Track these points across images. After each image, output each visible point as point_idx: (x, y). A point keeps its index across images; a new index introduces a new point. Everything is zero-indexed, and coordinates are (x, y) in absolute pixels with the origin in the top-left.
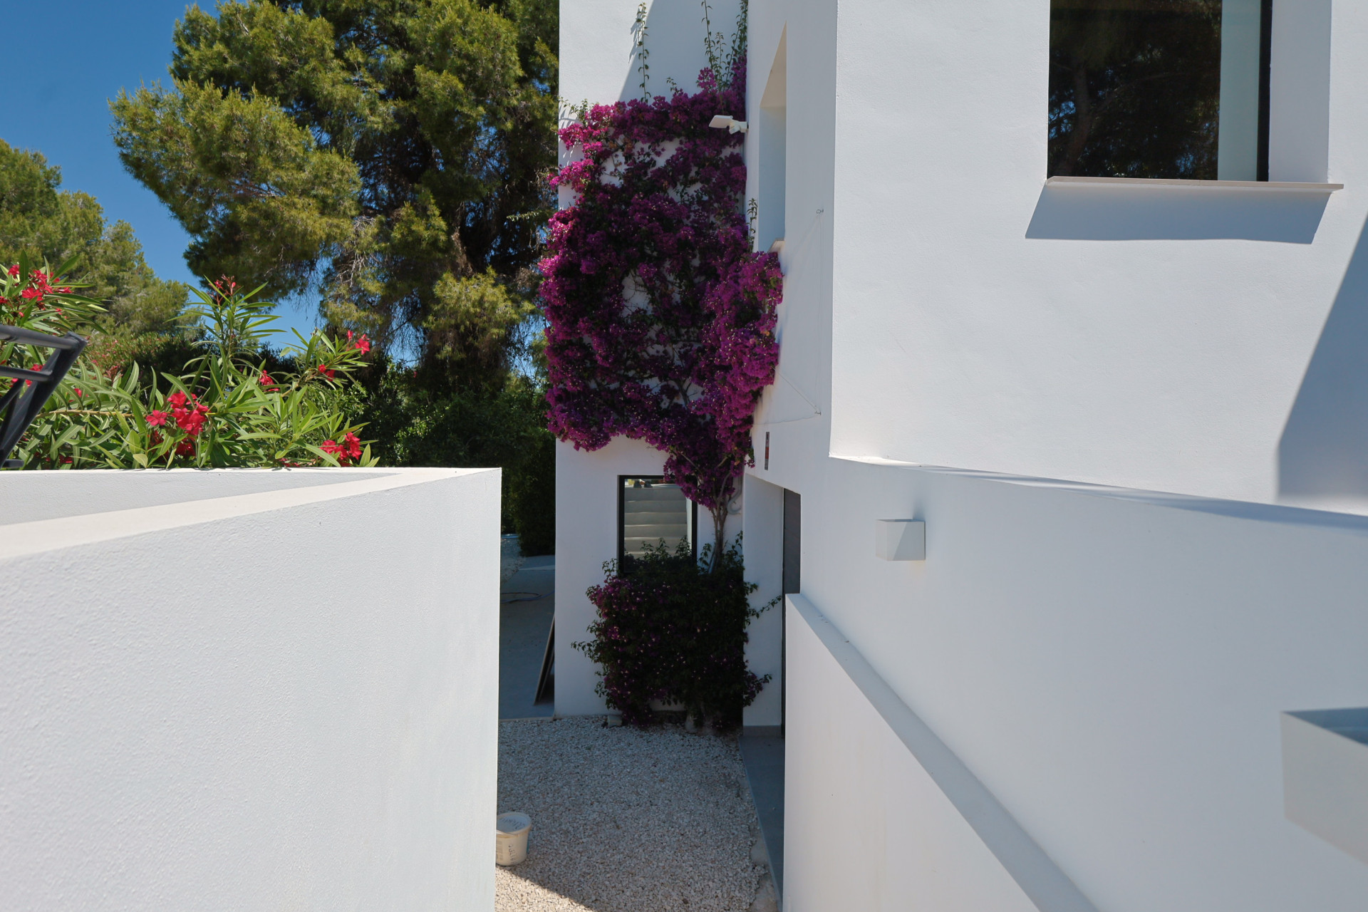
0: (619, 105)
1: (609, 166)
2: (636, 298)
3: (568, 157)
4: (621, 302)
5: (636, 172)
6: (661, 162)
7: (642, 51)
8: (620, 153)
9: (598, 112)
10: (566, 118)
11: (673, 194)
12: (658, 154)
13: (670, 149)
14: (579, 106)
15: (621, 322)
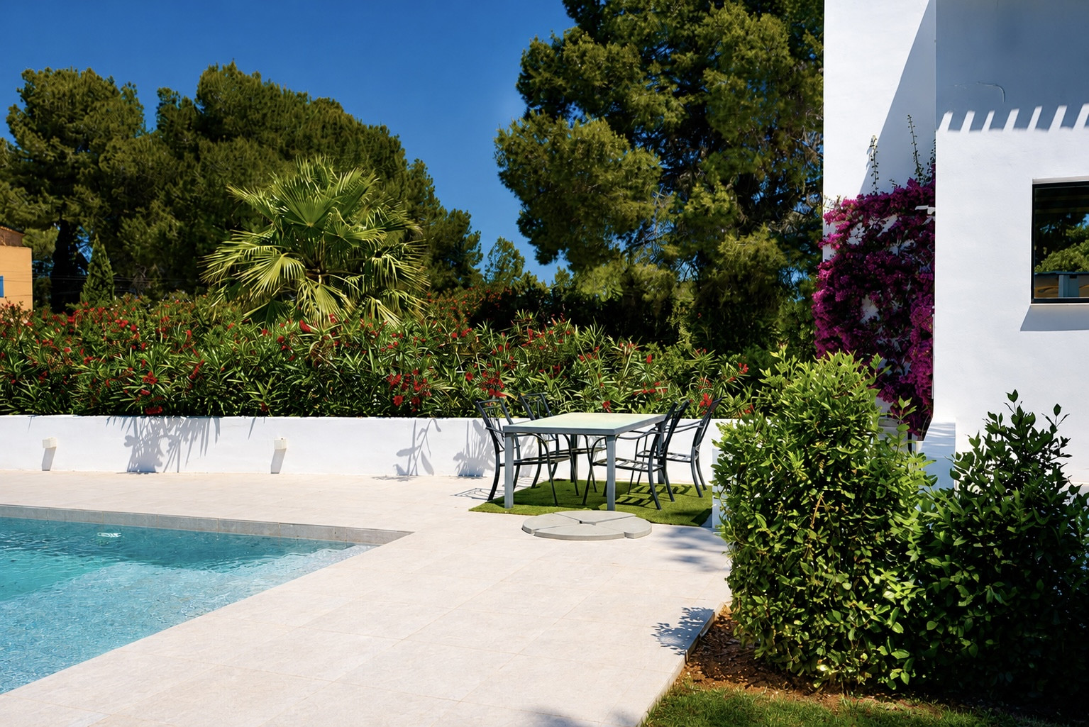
0: (860, 197)
1: (854, 232)
2: (870, 310)
3: (829, 229)
4: (861, 314)
5: (870, 235)
6: (886, 228)
7: (874, 164)
8: (860, 225)
9: (847, 203)
10: (827, 208)
11: (894, 249)
12: (884, 223)
13: (891, 221)
14: (835, 199)
15: (861, 327)
